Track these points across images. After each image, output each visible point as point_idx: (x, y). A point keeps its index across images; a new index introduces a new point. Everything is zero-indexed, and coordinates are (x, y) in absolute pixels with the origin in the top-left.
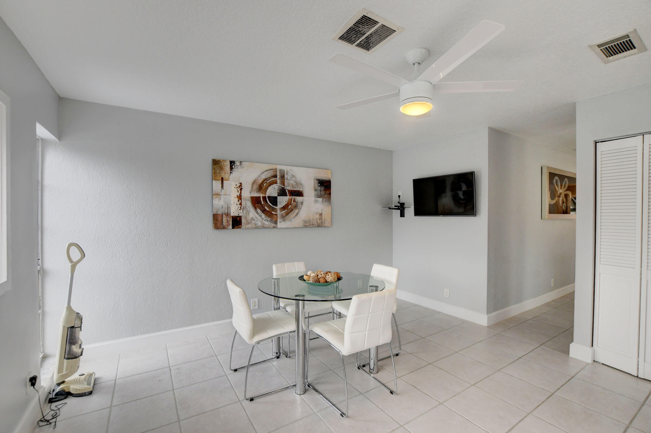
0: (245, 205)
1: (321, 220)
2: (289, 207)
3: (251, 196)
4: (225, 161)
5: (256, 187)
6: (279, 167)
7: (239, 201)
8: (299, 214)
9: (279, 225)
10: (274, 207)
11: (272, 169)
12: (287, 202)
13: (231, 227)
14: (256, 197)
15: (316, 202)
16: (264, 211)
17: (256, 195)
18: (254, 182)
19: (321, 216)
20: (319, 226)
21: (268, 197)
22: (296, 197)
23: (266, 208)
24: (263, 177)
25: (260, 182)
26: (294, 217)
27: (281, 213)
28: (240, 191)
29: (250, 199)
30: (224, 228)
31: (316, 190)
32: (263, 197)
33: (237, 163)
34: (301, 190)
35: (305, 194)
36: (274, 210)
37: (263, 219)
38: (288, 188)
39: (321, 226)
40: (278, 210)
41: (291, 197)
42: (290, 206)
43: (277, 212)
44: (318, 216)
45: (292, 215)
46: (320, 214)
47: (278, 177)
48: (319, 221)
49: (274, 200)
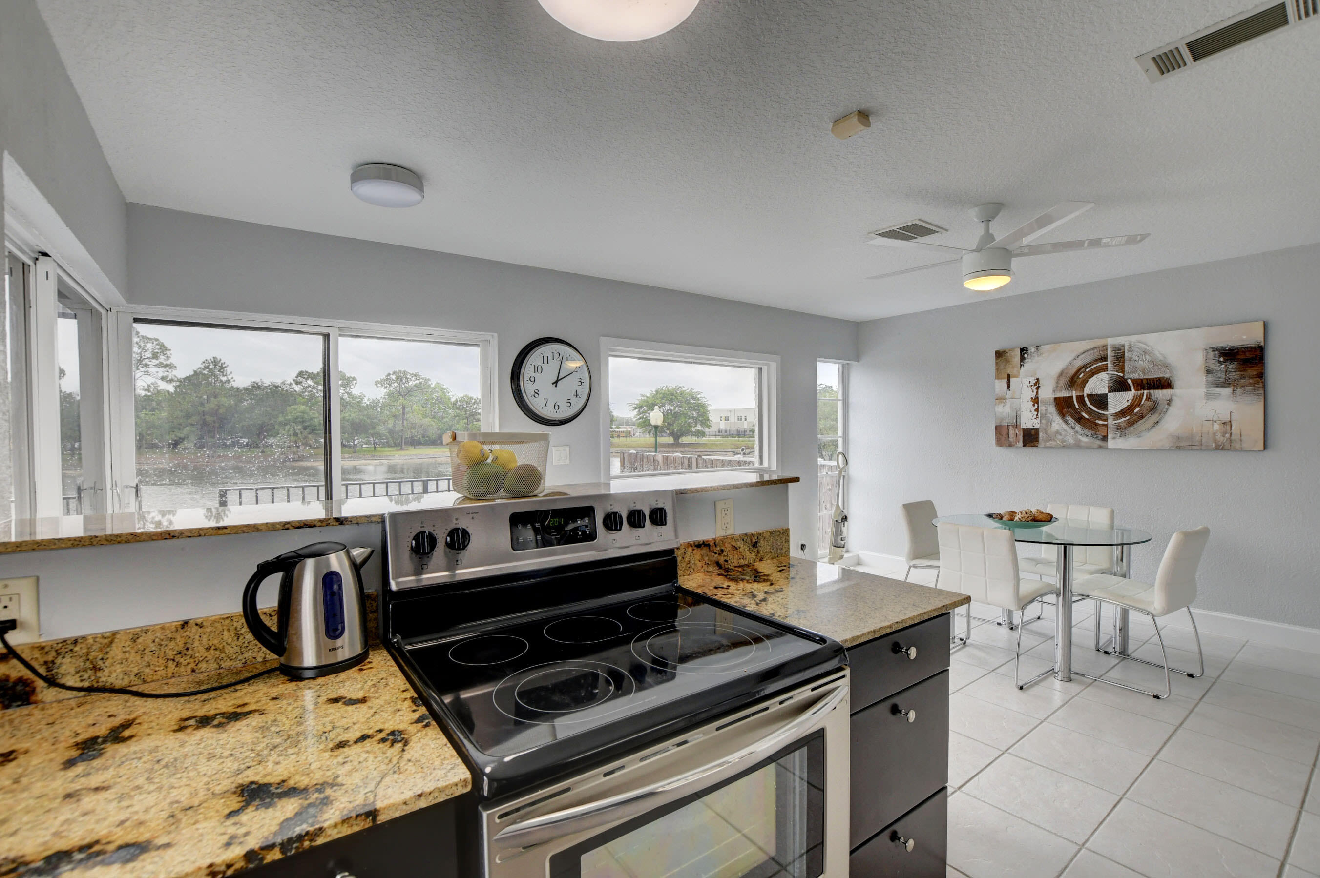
0: (1044, 412)
1: (1228, 435)
2: (1135, 411)
3: (1056, 396)
4: (1012, 350)
5: (1063, 381)
6: (1111, 342)
7: (1034, 405)
8: (1162, 423)
9: (1111, 443)
10: (1103, 412)
11: (1096, 348)
12: (1130, 401)
13: (1021, 444)
14: (1065, 398)
15: (1209, 396)
16: (1079, 420)
17: (1064, 394)
18: (1061, 374)
19: (1228, 427)
20: (1220, 448)
21: (1088, 396)
22: (1152, 391)
23: (1084, 414)
24: (1079, 363)
25: (1073, 371)
26: (1148, 430)
27: (1117, 422)
28: (1035, 391)
29: (1053, 401)
30: (1010, 445)
31: (1209, 372)
32: (1077, 397)
33: (1032, 350)
34: (1167, 376)
35: (1177, 383)
36: (1104, 418)
37: (1077, 432)
38: (1131, 375)
39: (1227, 446)
40: (1109, 416)
41: (1139, 392)
42: (1138, 409)
43: (1107, 420)
44: (1216, 427)
45: (1141, 425)
46: (1224, 423)
47: (1109, 358)
48: (1222, 439)
49: (1101, 401)
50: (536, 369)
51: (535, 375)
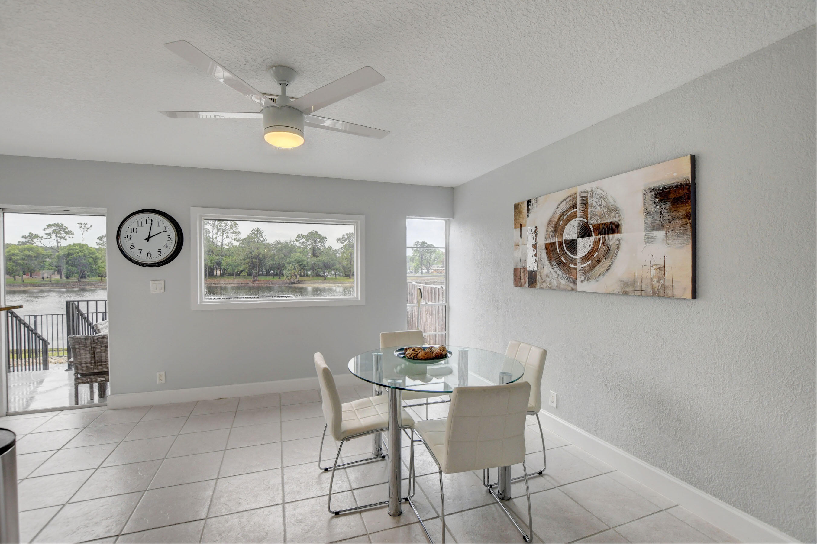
0: (539, 256)
1: (662, 281)
2: (595, 256)
3: (547, 242)
4: (522, 202)
5: (551, 228)
6: (580, 189)
7: (534, 251)
8: (613, 268)
9: (582, 286)
10: (572, 256)
11: (568, 197)
12: (592, 246)
13: (527, 285)
14: (551, 243)
15: (648, 240)
16: (560, 263)
17: (550, 241)
18: (550, 222)
19: (663, 273)
20: (656, 294)
21: (566, 241)
22: (606, 236)
23: (562, 259)
24: (560, 212)
25: (556, 220)
26: (604, 274)
27: (583, 266)
28: (535, 238)
29: (544, 247)
30: (521, 286)
31: (647, 214)
32: (558, 242)
33: (533, 202)
34: (616, 220)
35: (624, 227)
36: (574, 261)
37: (558, 275)
38: (593, 221)
39: (662, 293)
40: (578, 261)
41: (597, 237)
42: (597, 253)
43: (576, 264)
44: (653, 272)
45: (599, 269)
46: (659, 268)
47: (579, 205)
48: (657, 284)
49: (572, 245)
50: (132, 230)
51: (131, 234)
